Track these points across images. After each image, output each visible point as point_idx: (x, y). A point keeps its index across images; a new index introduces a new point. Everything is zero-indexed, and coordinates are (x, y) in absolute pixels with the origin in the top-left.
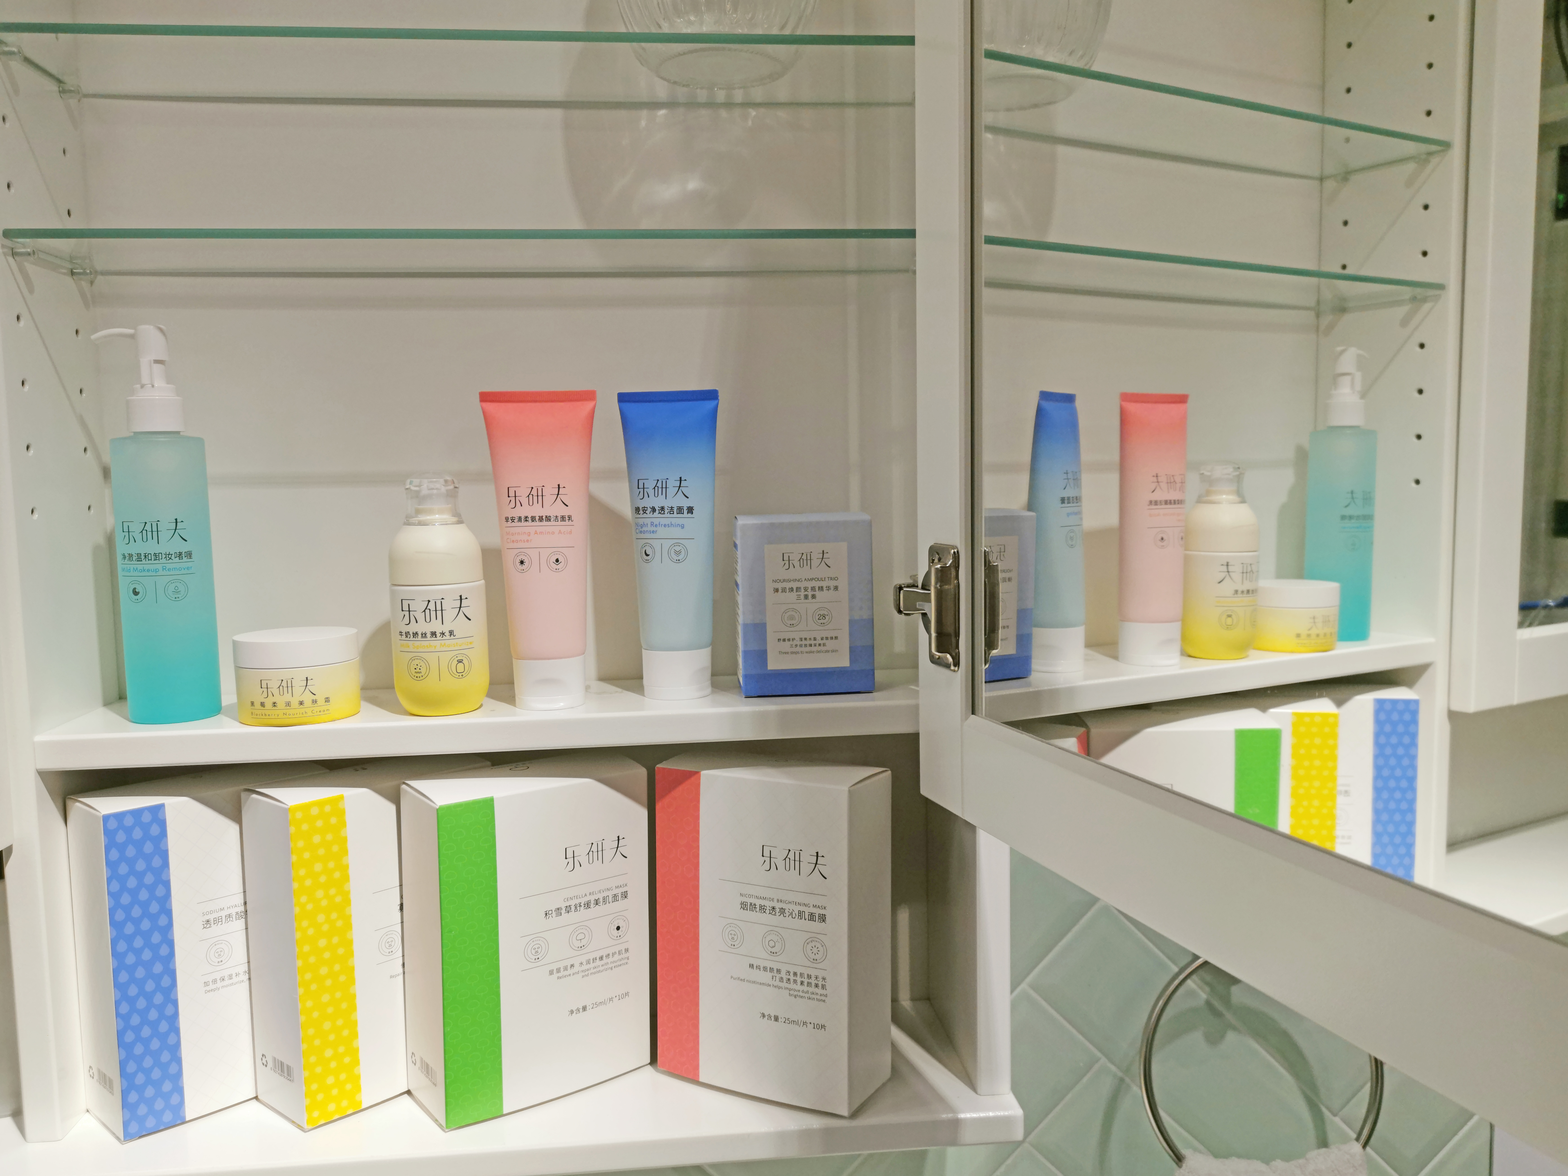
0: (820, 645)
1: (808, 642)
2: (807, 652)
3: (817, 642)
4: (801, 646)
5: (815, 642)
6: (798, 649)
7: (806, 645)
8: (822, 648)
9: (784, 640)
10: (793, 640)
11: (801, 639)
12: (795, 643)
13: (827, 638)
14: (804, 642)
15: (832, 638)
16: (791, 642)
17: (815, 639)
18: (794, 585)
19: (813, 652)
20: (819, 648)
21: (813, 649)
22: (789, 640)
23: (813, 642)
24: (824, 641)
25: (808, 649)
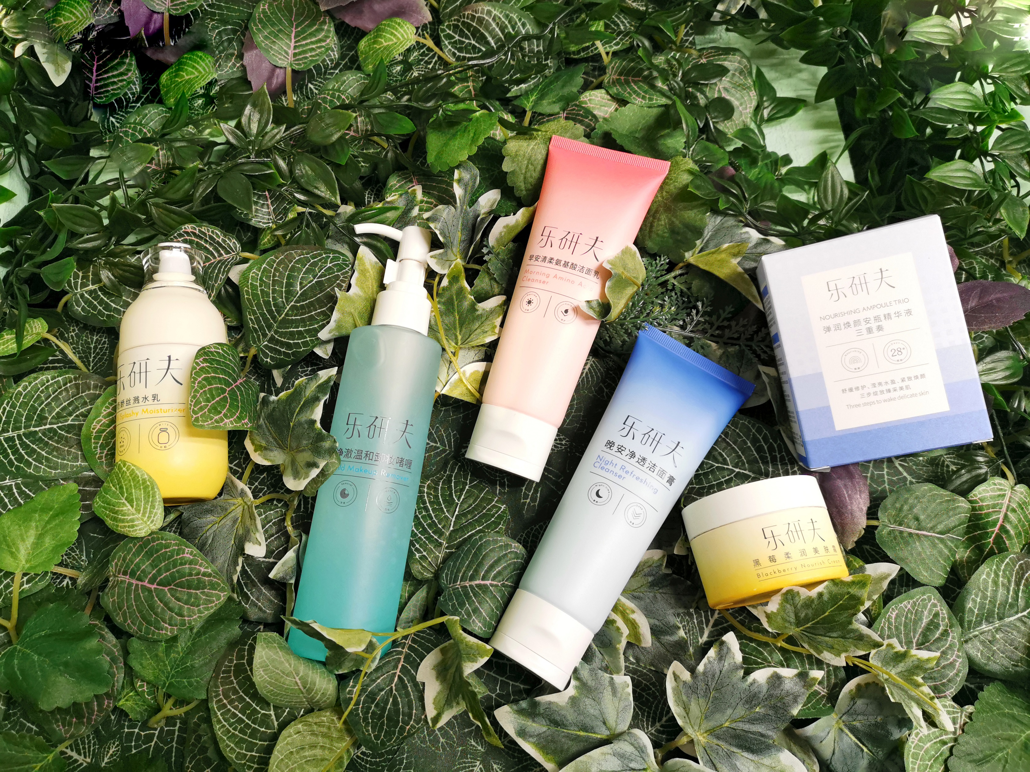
0: (901, 388)
1: (884, 388)
2: (885, 401)
3: (897, 386)
4: (875, 394)
5: (894, 386)
6: (873, 398)
7: (882, 392)
8: (905, 392)
9: (851, 390)
10: (863, 387)
11: (874, 385)
12: (866, 391)
13: (910, 379)
14: (878, 389)
15: (916, 377)
16: (861, 391)
17: (893, 382)
18: (851, 318)
19: (894, 399)
20: (902, 393)
21: (893, 395)
22: (857, 388)
23: (891, 387)
24: (907, 383)
25: (886, 396)
